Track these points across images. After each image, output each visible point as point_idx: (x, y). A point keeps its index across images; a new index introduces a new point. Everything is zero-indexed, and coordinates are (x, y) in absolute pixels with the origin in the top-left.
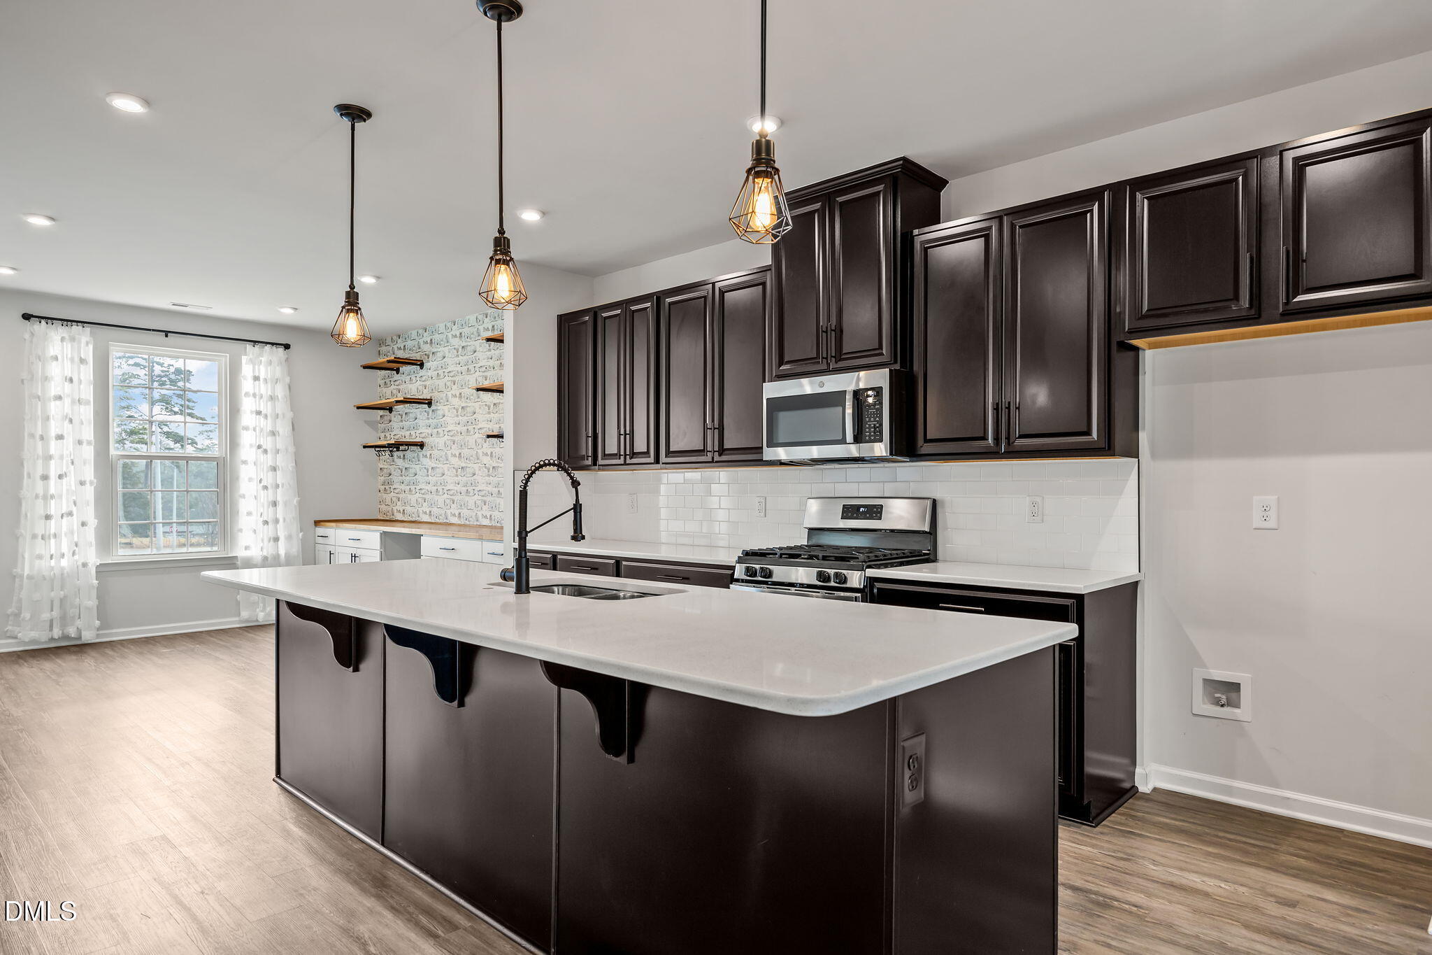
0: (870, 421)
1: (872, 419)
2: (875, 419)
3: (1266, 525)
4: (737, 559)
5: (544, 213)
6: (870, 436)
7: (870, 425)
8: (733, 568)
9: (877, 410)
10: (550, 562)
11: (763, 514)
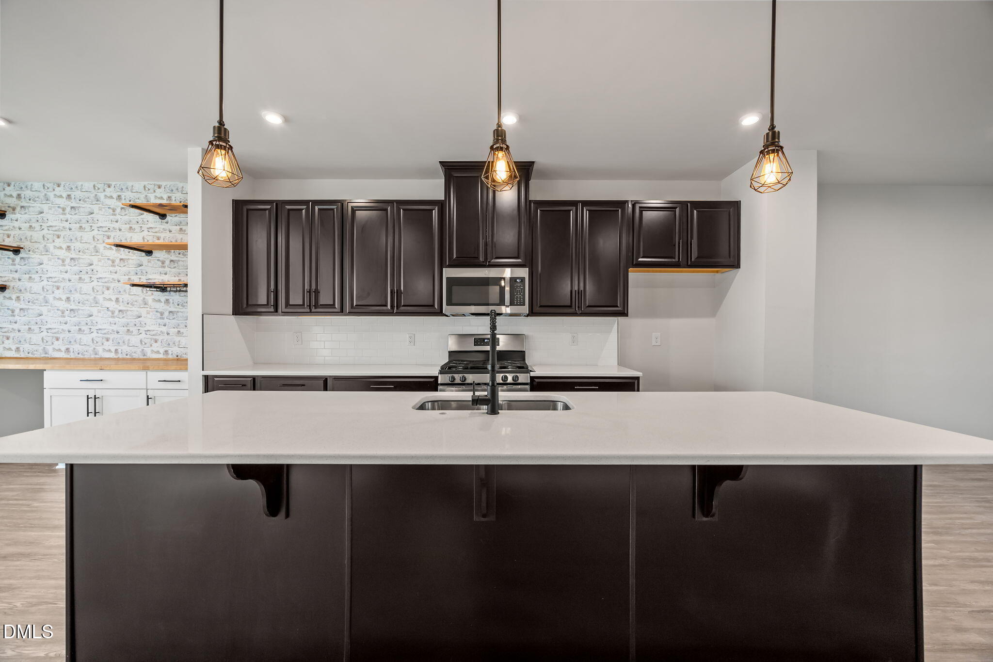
0: (517, 294)
1: (519, 294)
2: (520, 293)
3: (657, 344)
4: (438, 371)
5: (286, 120)
6: (517, 302)
7: (517, 297)
8: (436, 378)
9: (521, 289)
10: (249, 385)
11: (412, 344)
